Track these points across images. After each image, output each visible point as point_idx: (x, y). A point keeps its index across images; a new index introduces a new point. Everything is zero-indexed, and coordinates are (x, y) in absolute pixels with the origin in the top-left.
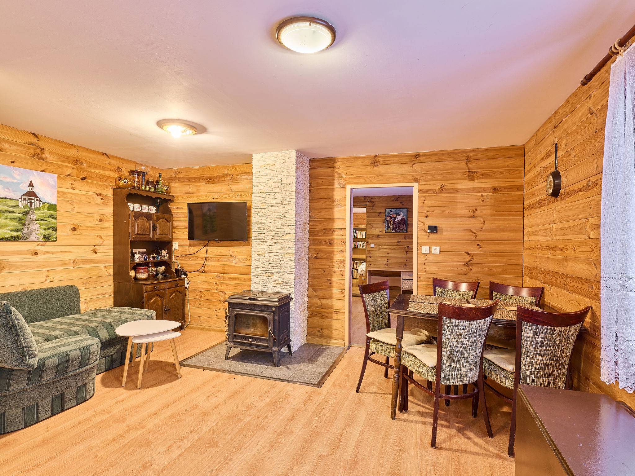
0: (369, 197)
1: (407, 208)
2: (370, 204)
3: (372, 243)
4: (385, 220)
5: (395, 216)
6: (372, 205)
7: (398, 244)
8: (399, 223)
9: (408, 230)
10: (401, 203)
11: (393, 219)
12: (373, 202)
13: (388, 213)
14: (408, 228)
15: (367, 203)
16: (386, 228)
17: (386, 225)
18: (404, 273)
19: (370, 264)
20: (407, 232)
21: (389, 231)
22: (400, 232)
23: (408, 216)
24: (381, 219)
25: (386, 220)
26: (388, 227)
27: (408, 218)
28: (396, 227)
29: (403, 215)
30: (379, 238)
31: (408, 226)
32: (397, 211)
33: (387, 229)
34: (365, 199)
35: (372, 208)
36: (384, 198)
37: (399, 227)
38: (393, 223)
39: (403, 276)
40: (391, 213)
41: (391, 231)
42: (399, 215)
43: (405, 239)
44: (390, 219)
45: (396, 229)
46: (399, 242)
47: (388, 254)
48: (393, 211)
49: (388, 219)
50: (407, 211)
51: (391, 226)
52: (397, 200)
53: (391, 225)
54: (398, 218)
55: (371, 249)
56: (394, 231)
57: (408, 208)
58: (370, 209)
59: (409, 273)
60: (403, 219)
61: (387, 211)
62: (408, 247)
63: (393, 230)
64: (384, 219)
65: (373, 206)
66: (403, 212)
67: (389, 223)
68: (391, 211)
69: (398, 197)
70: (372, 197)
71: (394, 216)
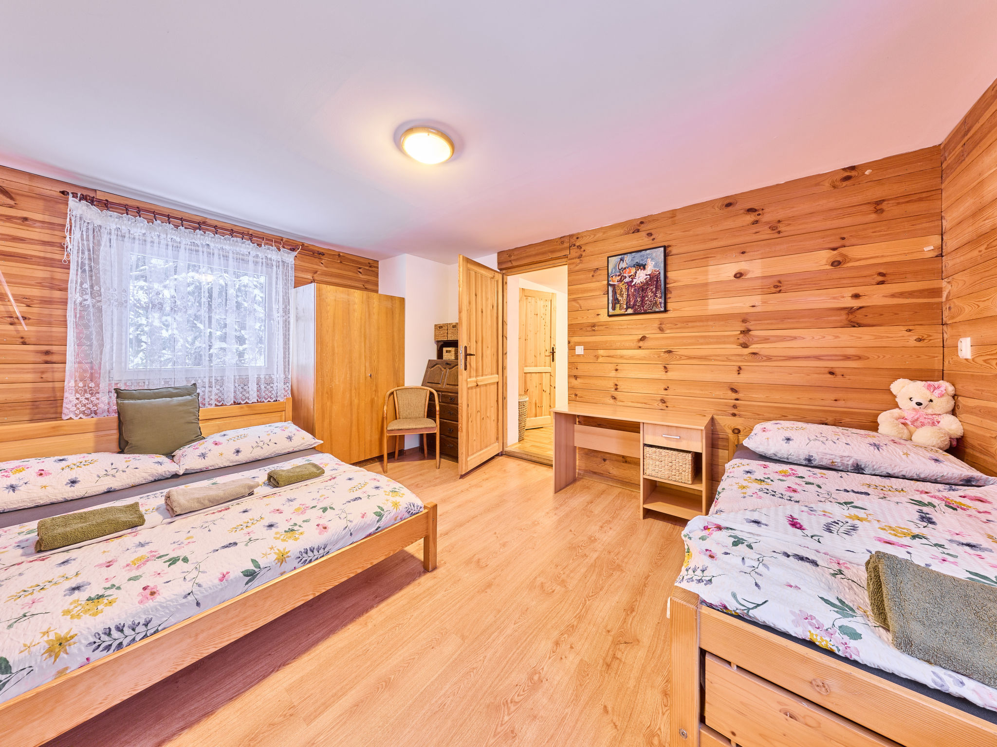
0: (571, 236)
1: (665, 247)
2: (574, 252)
3: (579, 344)
4: (609, 285)
5: (633, 270)
6: (577, 255)
7: (641, 344)
8: (643, 288)
9: (670, 306)
10: (650, 235)
11: (628, 280)
12: (579, 247)
13: (615, 268)
14: (669, 301)
15: (567, 252)
16: (610, 305)
17: (611, 298)
18: (650, 426)
19: (576, 395)
20: (666, 311)
21: (618, 311)
22: (646, 313)
23: (669, 268)
24: (597, 284)
25: (611, 285)
26: (616, 301)
27: (669, 274)
28: (636, 301)
29: (656, 265)
30: (594, 330)
31: (669, 296)
32: (638, 258)
33: (614, 308)
34: (562, 243)
35: (578, 261)
36: (604, 233)
37: (643, 298)
38: (628, 290)
39: (646, 437)
40: (623, 265)
41: (622, 312)
42: (644, 267)
43: (661, 330)
44: (621, 281)
45: (634, 305)
46: (643, 338)
47: (617, 370)
48: (628, 258)
49: (615, 281)
50: (666, 255)
51: (623, 299)
52: (638, 231)
53: (622, 295)
54: (641, 277)
55: (578, 360)
56: (630, 311)
57: (669, 246)
58: (573, 263)
59: (666, 428)
60: (653, 279)
61: (613, 261)
62: (670, 352)
63: (627, 309)
64: (606, 282)
65: (580, 257)
66: (652, 259)
67: (618, 292)
68: (622, 260)
69: (642, 223)
70: (578, 234)
71: (630, 272)
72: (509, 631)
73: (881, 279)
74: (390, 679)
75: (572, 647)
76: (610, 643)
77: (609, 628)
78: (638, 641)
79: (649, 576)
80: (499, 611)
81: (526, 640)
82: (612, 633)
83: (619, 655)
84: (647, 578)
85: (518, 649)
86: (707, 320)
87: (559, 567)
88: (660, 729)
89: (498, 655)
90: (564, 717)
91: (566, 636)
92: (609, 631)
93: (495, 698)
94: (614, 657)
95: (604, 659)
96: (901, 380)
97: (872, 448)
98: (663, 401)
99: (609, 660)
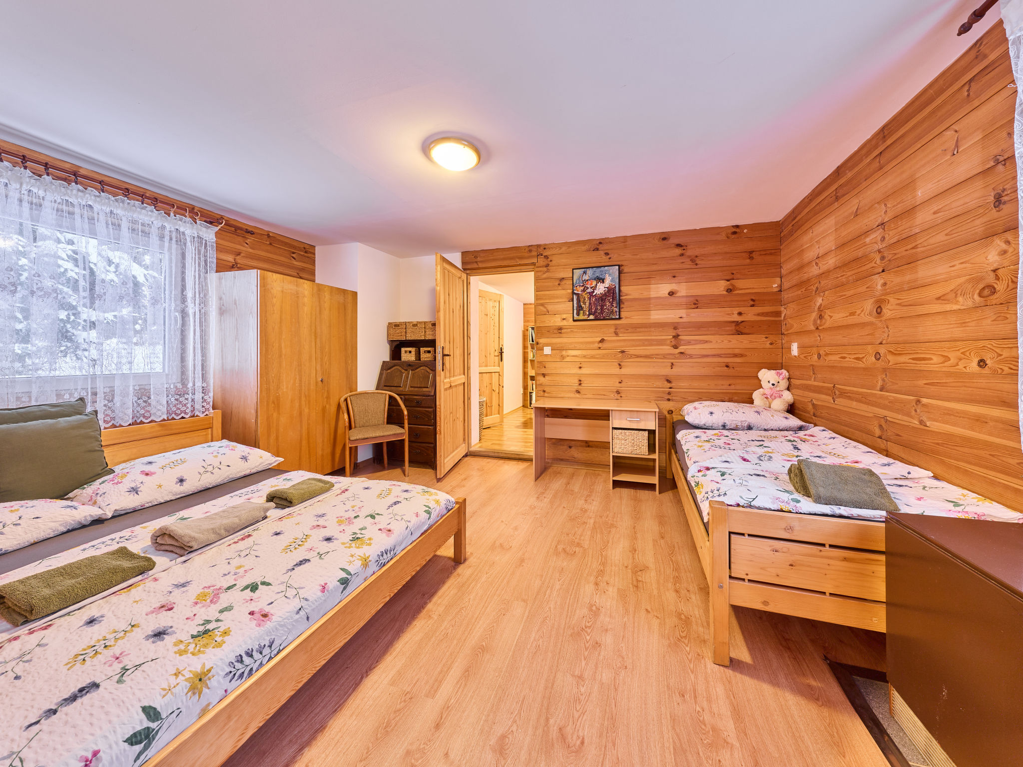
0: (538, 246)
1: (619, 266)
2: (541, 261)
3: (547, 345)
4: (573, 293)
5: (594, 283)
6: (545, 264)
7: (600, 345)
8: (602, 298)
9: (623, 314)
10: (607, 254)
11: (589, 290)
12: (546, 257)
13: (579, 279)
14: (622, 310)
15: (535, 260)
16: (575, 311)
17: (575, 305)
18: (617, 412)
19: (544, 391)
20: (620, 318)
21: (581, 317)
22: (604, 319)
23: (622, 283)
24: (563, 292)
25: (576, 294)
26: (580, 308)
27: (622, 288)
28: (596, 309)
29: (612, 280)
30: (561, 333)
31: (622, 306)
32: (598, 271)
33: (578, 314)
34: (530, 251)
35: (545, 269)
36: (569, 247)
37: (602, 307)
38: (590, 299)
39: (614, 421)
40: (586, 277)
41: (585, 317)
42: (602, 280)
43: (616, 334)
44: (584, 291)
45: (595, 312)
46: (602, 341)
47: (580, 368)
48: (590, 272)
49: (579, 290)
50: (620, 273)
51: (586, 307)
52: (597, 249)
53: (585, 303)
54: (601, 289)
55: (545, 359)
56: (592, 317)
57: (622, 265)
58: (540, 271)
59: (629, 414)
60: (610, 291)
61: (578, 273)
62: (623, 352)
63: (589, 315)
64: (570, 291)
65: (547, 266)
66: (610, 275)
67: (582, 300)
68: (585, 273)
69: (600, 243)
70: (545, 245)
71: (592, 284)
72: (557, 587)
73: (752, 303)
74: (483, 645)
75: (608, 583)
76: (631, 574)
77: (626, 565)
78: (648, 568)
79: (635, 527)
80: (542, 576)
81: (573, 589)
82: (630, 567)
83: (640, 579)
84: (634, 528)
85: (571, 596)
86: (650, 327)
87: (570, 535)
88: (682, 610)
89: (559, 603)
90: (625, 623)
91: (600, 578)
92: (627, 567)
93: (573, 629)
94: (638, 581)
95: (632, 584)
96: (763, 370)
97: (756, 414)
98: (618, 392)
99: (635, 583)
